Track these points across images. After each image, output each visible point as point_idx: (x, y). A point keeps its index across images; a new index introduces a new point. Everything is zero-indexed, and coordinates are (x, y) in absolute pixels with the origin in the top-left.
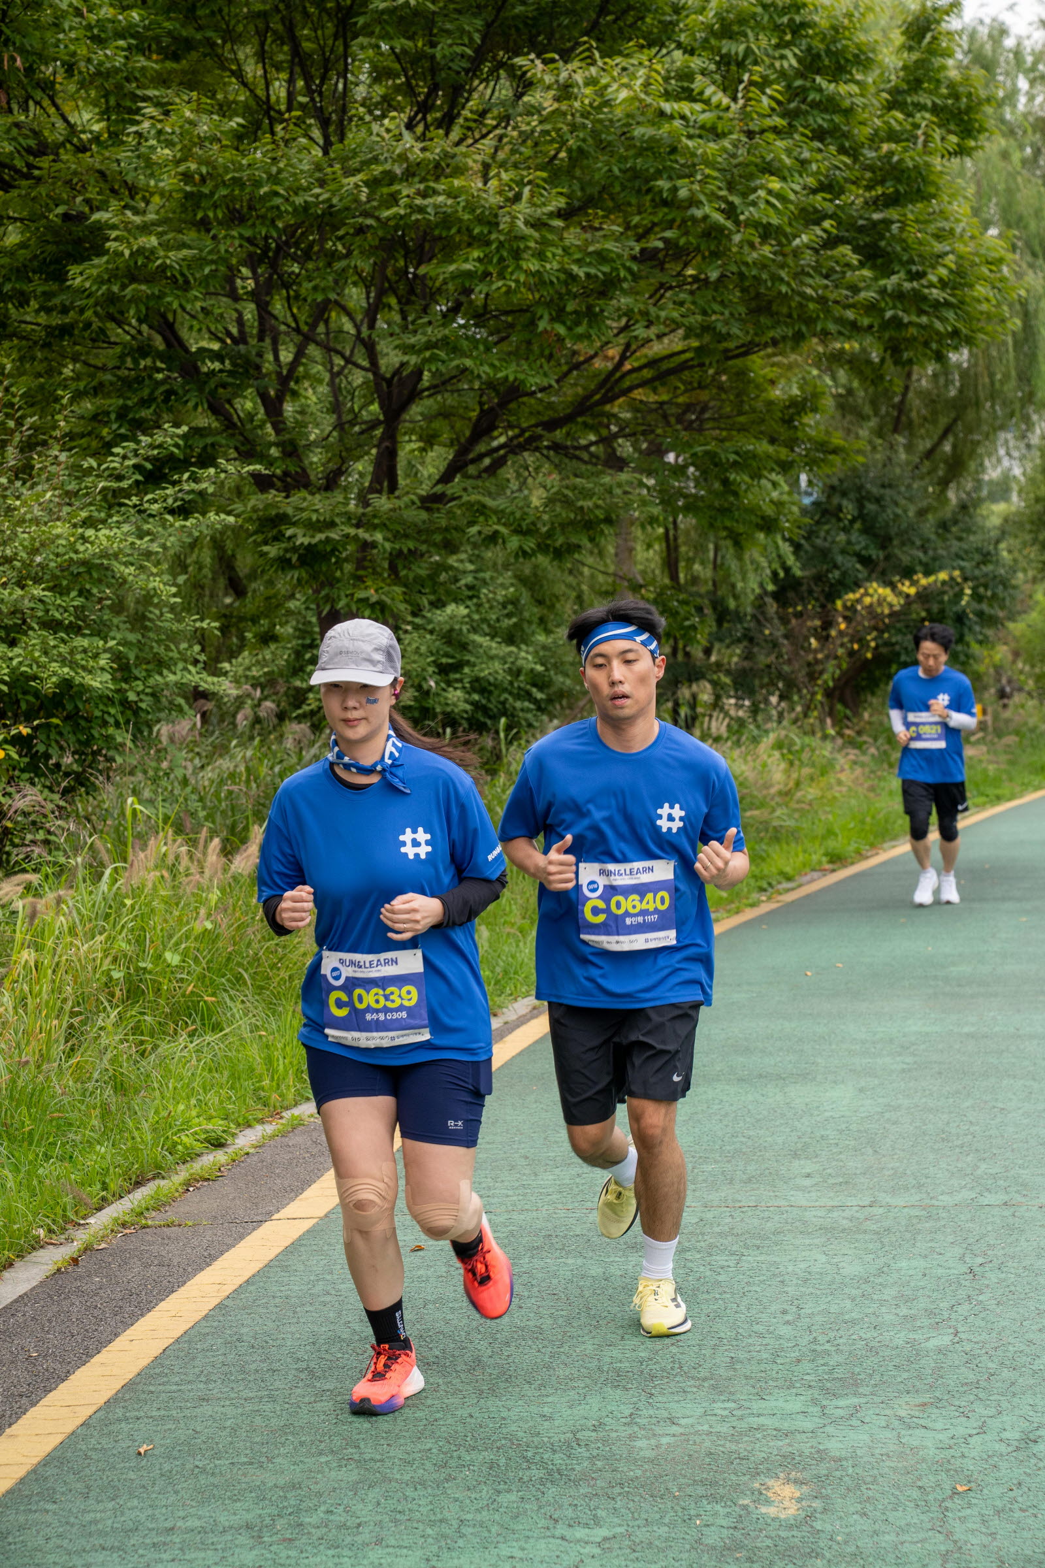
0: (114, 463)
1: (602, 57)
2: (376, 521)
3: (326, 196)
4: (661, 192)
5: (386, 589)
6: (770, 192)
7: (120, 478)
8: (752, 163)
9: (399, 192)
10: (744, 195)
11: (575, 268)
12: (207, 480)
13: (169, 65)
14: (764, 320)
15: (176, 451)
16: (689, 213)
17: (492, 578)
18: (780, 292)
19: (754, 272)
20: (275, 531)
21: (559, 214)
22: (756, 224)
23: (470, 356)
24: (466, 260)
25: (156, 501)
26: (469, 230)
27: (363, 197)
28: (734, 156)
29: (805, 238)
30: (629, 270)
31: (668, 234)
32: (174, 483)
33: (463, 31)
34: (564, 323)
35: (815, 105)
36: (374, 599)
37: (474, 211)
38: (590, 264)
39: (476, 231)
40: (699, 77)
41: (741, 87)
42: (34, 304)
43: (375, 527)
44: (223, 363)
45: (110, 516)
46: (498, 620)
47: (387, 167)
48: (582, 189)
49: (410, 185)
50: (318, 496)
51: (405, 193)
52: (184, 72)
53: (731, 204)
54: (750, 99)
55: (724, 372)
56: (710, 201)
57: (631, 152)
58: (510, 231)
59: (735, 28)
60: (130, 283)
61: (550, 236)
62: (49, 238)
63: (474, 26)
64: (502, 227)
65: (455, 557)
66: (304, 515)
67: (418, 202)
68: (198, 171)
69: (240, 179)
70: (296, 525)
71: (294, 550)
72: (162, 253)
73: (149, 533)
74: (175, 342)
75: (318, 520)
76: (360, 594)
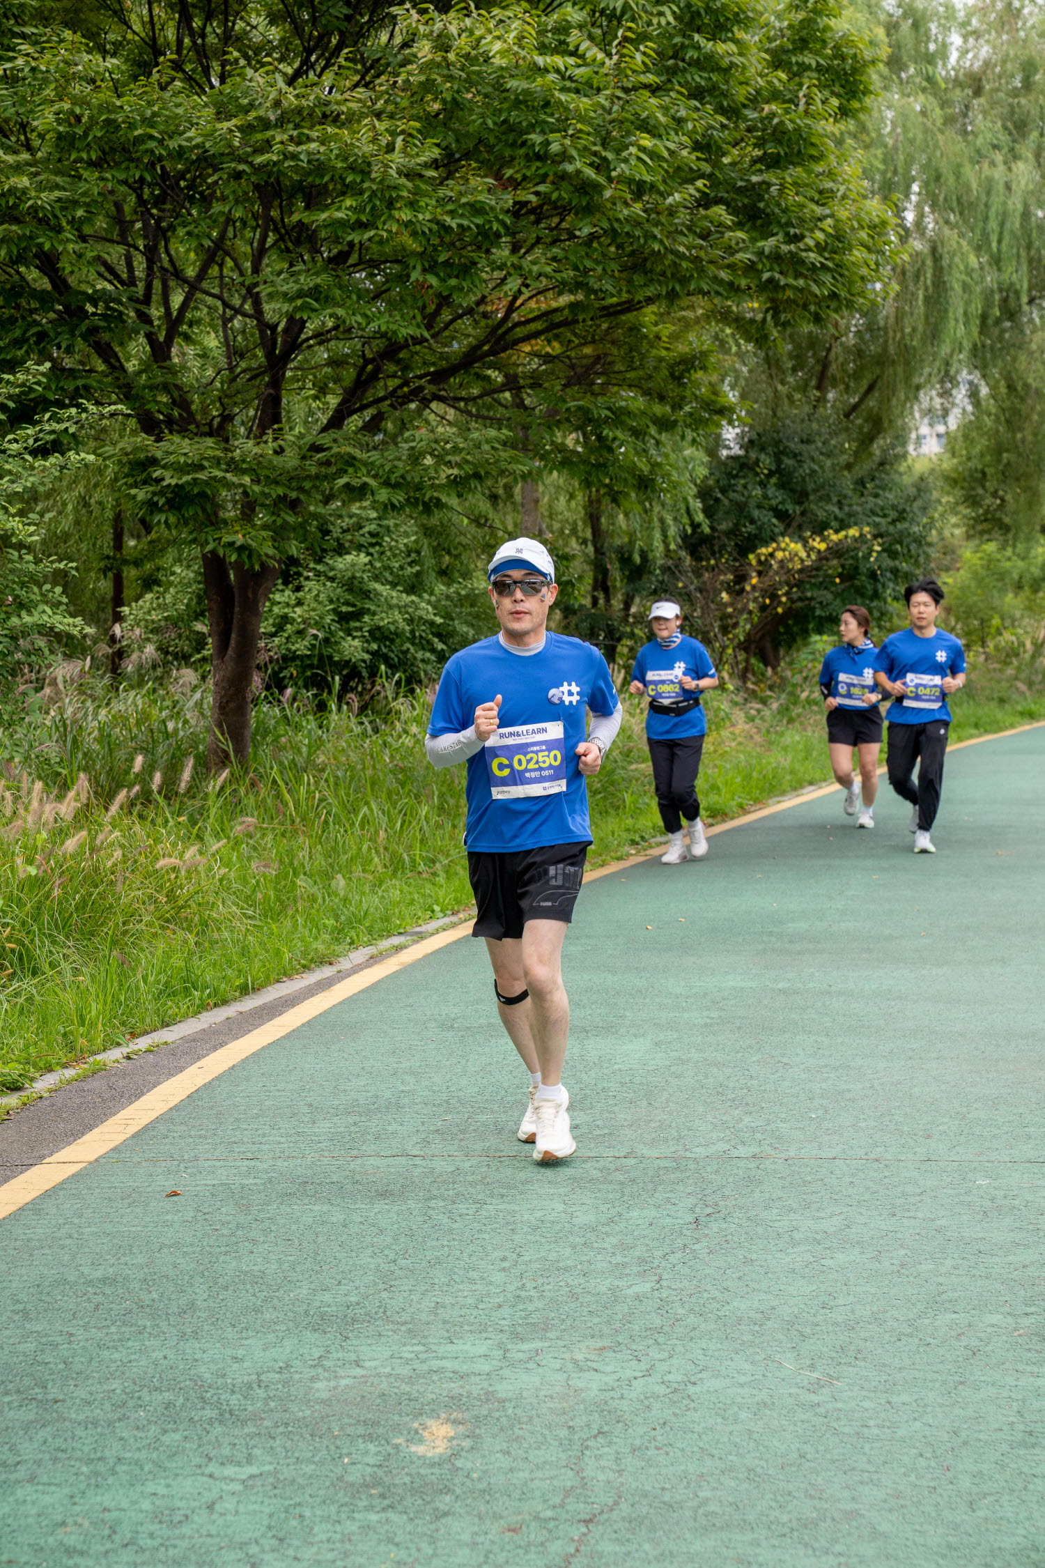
1: (477, 9)
2: (245, 466)
3: (199, 140)
4: (533, 145)
5: (254, 533)
6: (643, 149)
8: (626, 120)
9: (273, 137)
10: (618, 152)
11: (448, 219)
12: (69, 420)
14: (638, 279)
15: (39, 388)
16: (561, 167)
17: (396, 526)
18: (653, 251)
19: (627, 229)
20: (144, 474)
21: (435, 164)
22: (629, 181)
23: (342, 305)
24: (339, 209)
25: (15, 441)
26: (342, 179)
27: (236, 143)
28: (609, 112)
29: (678, 196)
30: (503, 224)
31: (541, 188)
32: (35, 423)
34: (437, 275)
35: (696, 63)
36: (239, 543)
37: (346, 159)
38: (462, 216)
39: (348, 180)
40: (574, 32)
41: (615, 42)
43: (245, 472)
44: (96, 306)
46: (401, 568)
47: (261, 113)
48: (458, 141)
49: (284, 131)
50: (187, 441)
51: (278, 138)
53: (605, 159)
54: (624, 55)
56: (582, 156)
57: (506, 105)
58: (382, 181)
61: (423, 187)
64: (373, 175)
65: (356, 505)
66: (172, 458)
67: (291, 149)
68: (72, 112)
69: (115, 121)
70: (164, 467)
71: (161, 493)
72: (33, 194)
73: (10, 472)
74: (60, 284)
75: (186, 464)
76: (227, 538)
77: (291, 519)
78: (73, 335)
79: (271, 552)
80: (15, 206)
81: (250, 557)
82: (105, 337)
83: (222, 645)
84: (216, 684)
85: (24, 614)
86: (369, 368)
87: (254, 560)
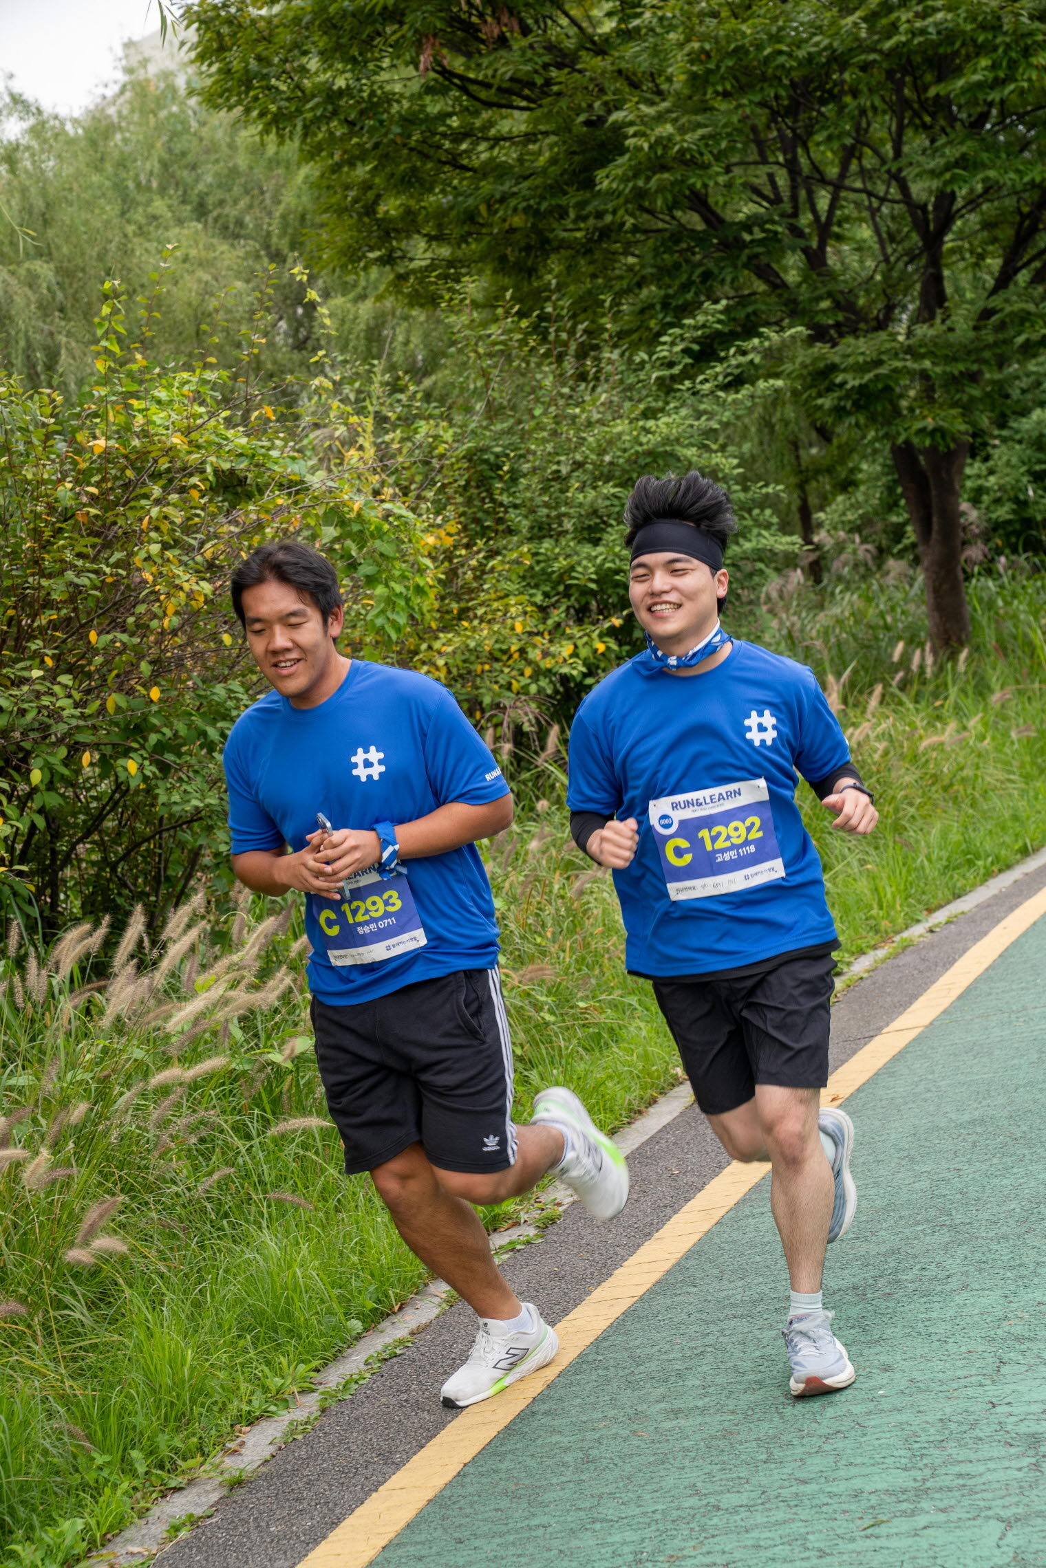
0: (663, 352)
2: (923, 350)
3: (826, 42)
5: (943, 414)
7: (671, 365)
9: (898, 18)
12: (753, 351)
15: (719, 326)
20: (826, 383)
23: (993, 167)
24: (974, 72)
25: (706, 380)
26: (974, 40)
27: (863, 34)
32: (722, 361)
36: (930, 427)
37: (975, 20)
39: (981, 39)
42: (573, 213)
43: (924, 356)
44: (751, 233)
45: (667, 403)
49: (909, 10)
50: (862, 340)
51: (904, 18)
58: (1015, 31)
60: (655, 174)
62: (575, 148)
64: (1005, 28)
66: (851, 360)
67: (918, 25)
68: (702, 50)
69: (743, 47)
70: (845, 370)
71: (847, 396)
72: (678, 138)
73: (705, 412)
74: (713, 219)
75: (866, 363)
76: (918, 425)
77: (976, 392)
78: (735, 267)
79: (963, 427)
80: (662, 156)
81: (943, 437)
82: (764, 260)
83: (925, 531)
84: (927, 570)
85: (741, 541)
86: (1027, 223)
87: (948, 439)
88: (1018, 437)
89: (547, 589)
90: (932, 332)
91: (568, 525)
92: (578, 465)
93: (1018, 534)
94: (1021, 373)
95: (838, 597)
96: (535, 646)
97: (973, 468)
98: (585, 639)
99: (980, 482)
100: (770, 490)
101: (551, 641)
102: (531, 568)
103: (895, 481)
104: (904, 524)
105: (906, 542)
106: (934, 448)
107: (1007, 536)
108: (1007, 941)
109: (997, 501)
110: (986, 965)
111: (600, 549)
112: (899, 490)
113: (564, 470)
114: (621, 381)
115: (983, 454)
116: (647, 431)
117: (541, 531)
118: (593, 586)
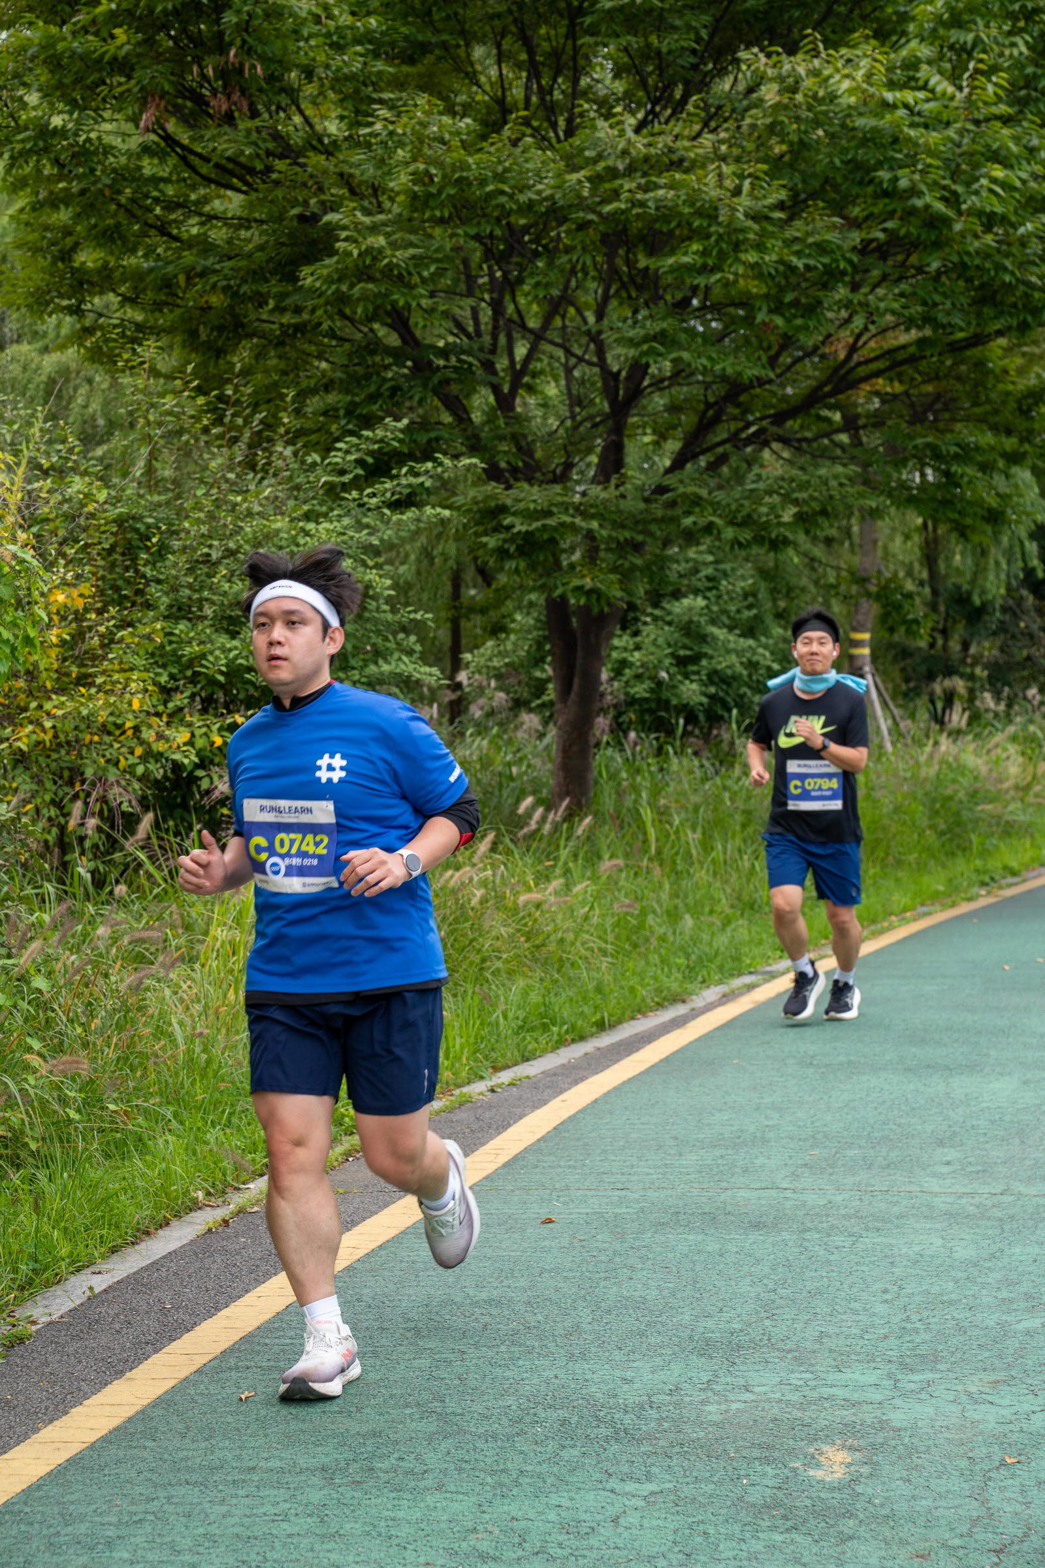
0: (336, 458)
1: (826, 49)
2: (593, 511)
3: (548, 193)
4: (881, 182)
5: (602, 576)
6: (994, 181)
7: (342, 472)
8: (977, 152)
9: (621, 187)
10: (968, 184)
11: (794, 259)
12: (425, 474)
13: (406, 69)
14: (988, 312)
15: (396, 444)
16: (910, 203)
17: (733, 569)
18: (1004, 283)
19: (977, 261)
20: (494, 523)
21: (782, 206)
22: (980, 213)
23: (688, 350)
24: (685, 253)
25: (374, 495)
26: (689, 224)
27: (585, 193)
28: (959, 145)
29: (1029, 226)
30: (850, 261)
31: (889, 225)
32: (392, 478)
33: (689, 28)
34: (783, 315)
36: (587, 587)
37: (694, 204)
38: (809, 256)
39: (695, 225)
40: (924, 67)
41: (966, 75)
42: (271, 303)
43: (592, 517)
44: (447, 359)
45: (332, 510)
46: (738, 611)
47: (610, 163)
48: (804, 181)
49: (632, 180)
50: (536, 488)
51: (626, 187)
52: (420, 75)
53: (955, 192)
54: (976, 88)
55: (962, 362)
56: (931, 191)
57: (853, 144)
58: (730, 224)
59: (966, 17)
60: (360, 281)
61: (771, 229)
62: (284, 240)
63: (702, 21)
64: (720, 219)
65: (694, 549)
66: (522, 505)
67: (639, 196)
68: (427, 172)
69: (466, 178)
70: (514, 514)
71: (512, 539)
72: (388, 252)
73: (368, 526)
74: (410, 339)
75: (536, 511)
76: (576, 582)
77: (637, 562)
78: (425, 388)
79: (619, 594)
80: (370, 266)
81: (598, 600)
82: (454, 388)
83: (565, 690)
84: (560, 728)
85: (381, 662)
86: (711, 412)
87: (603, 603)
88: (668, 618)
89: (175, 671)
90: (604, 495)
91: (208, 611)
92: (231, 553)
93: (651, 711)
94: (681, 557)
95: (469, 740)
96: (150, 727)
97: (621, 641)
98: (204, 730)
99: (625, 655)
100: (418, 616)
101: (168, 724)
102: (162, 646)
103: (545, 638)
104: (548, 680)
105: (545, 698)
106: (587, 608)
107: (643, 712)
108: (565, 1114)
109: (638, 677)
110: (538, 1136)
111: (236, 643)
112: (548, 647)
113: (215, 556)
114: (291, 478)
115: (634, 628)
116: (307, 533)
117: (180, 611)
118: (221, 678)
